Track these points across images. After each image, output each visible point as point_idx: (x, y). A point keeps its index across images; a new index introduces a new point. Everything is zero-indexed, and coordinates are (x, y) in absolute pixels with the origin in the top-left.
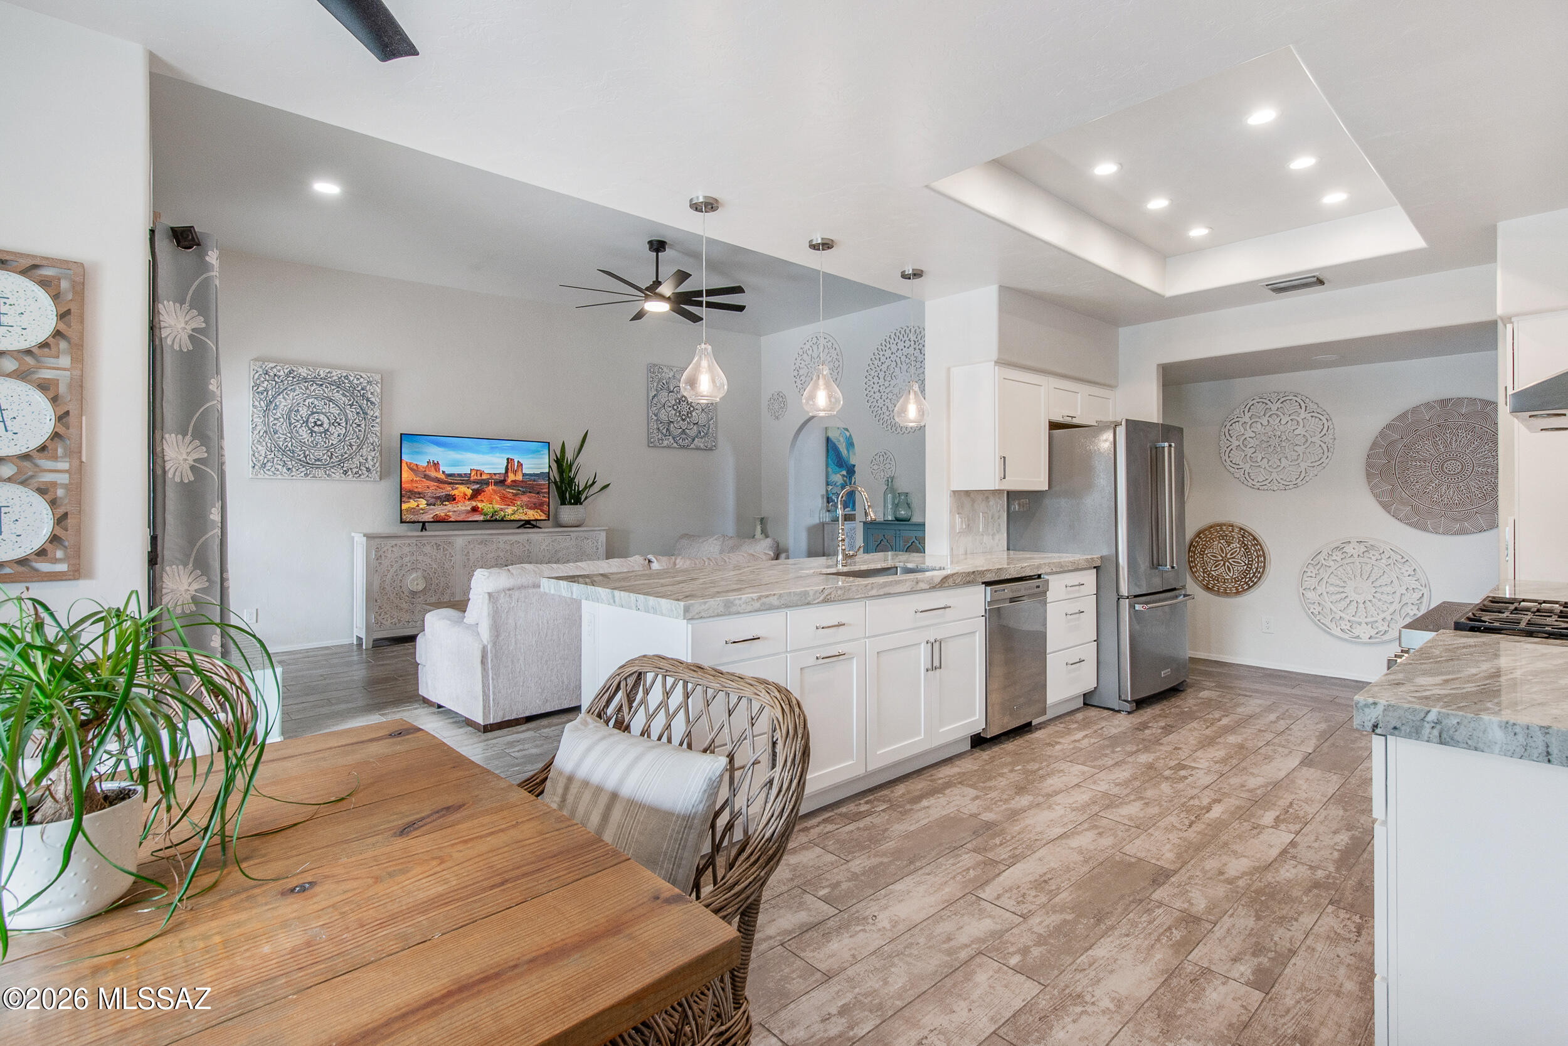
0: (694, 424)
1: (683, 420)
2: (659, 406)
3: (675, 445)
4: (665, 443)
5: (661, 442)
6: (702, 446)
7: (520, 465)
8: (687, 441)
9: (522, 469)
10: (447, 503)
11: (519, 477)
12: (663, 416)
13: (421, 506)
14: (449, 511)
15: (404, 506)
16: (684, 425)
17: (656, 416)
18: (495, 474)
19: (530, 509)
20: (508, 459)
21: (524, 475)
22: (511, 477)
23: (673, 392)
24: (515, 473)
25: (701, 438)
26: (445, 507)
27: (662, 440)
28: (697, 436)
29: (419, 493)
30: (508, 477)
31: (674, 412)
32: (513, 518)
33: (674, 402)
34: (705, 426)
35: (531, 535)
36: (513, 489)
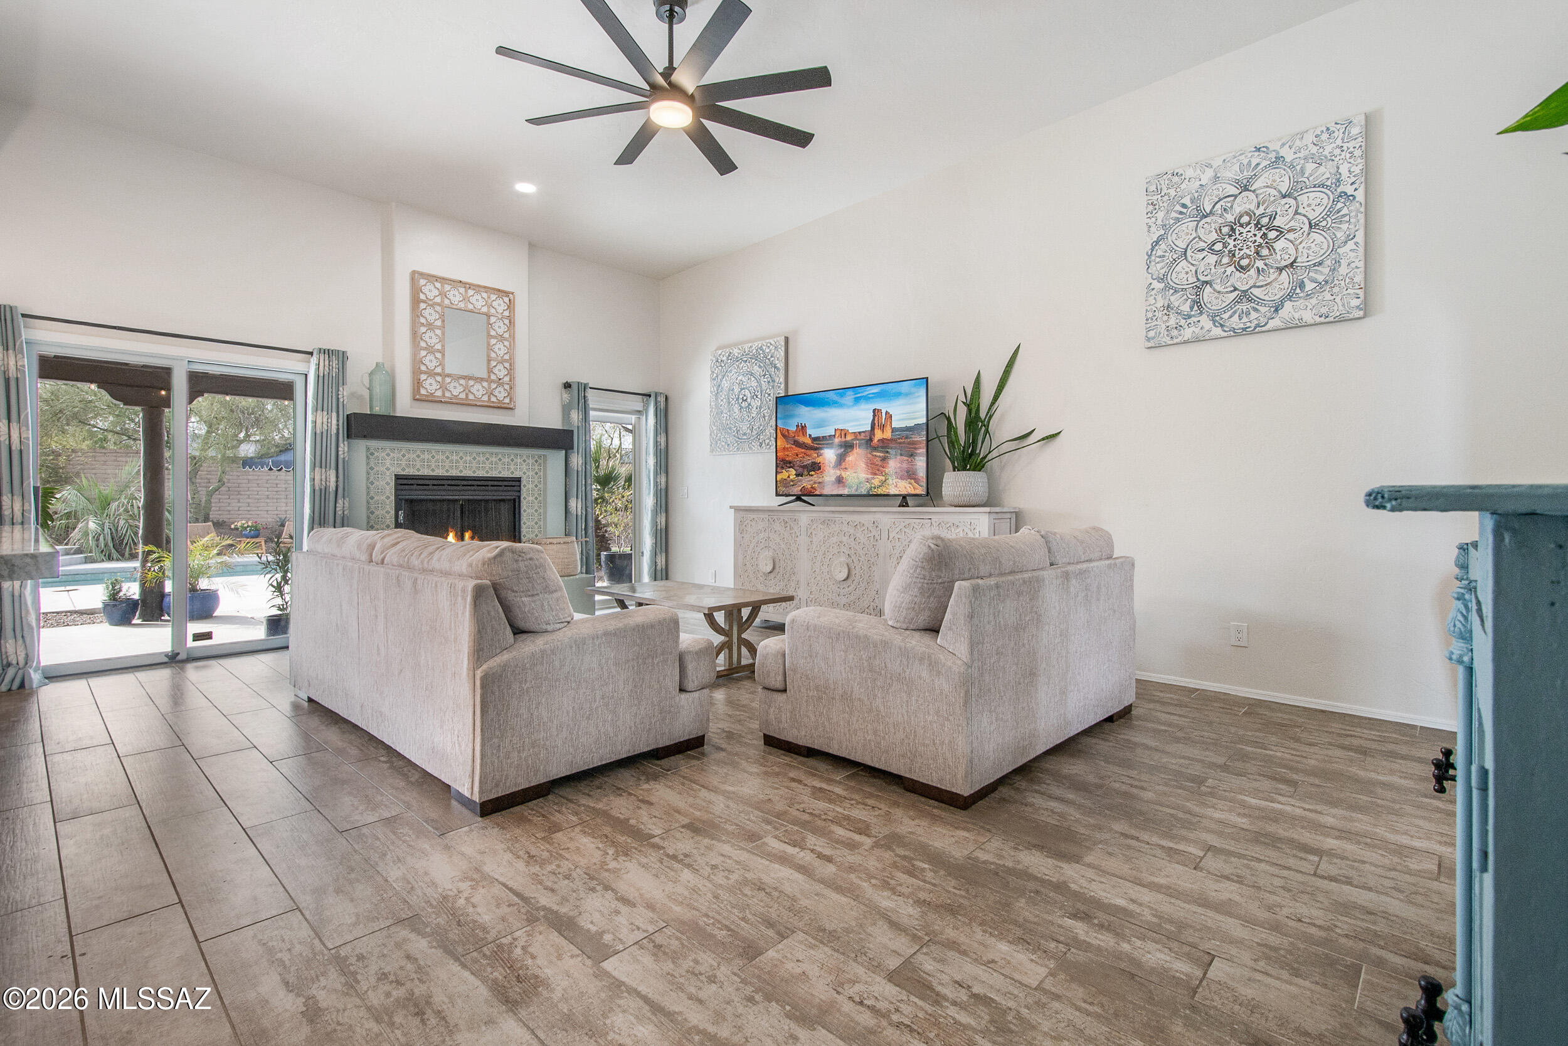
0: (1280, 270)
1: (1243, 269)
2: (1170, 257)
3: (1218, 331)
4: (1188, 333)
5: (1175, 333)
6: (1308, 317)
7: (889, 416)
8: (1254, 315)
9: (891, 423)
10: (813, 473)
11: (888, 434)
12: (1183, 274)
13: (791, 477)
14: (815, 483)
15: (779, 477)
16: (1242, 281)
17: (1161, 280)
18: (860, 433)
19: (902, 478)
20: (874, 410)
21: (894, 430)
22: (879, 435)
23: (1211, 213)
24: (883, 428)
25: (1308, 296)
26: (811, 478)
27: (1179, 327)
28: (1290, 297)
29: (790, 463)
30: (874, 435)
31: (1212, 259)
32: (880, 491)
33: (1214, 236)
34: (1320, 264)
35: (877, 516)
36: (880, 452)
